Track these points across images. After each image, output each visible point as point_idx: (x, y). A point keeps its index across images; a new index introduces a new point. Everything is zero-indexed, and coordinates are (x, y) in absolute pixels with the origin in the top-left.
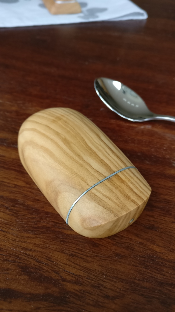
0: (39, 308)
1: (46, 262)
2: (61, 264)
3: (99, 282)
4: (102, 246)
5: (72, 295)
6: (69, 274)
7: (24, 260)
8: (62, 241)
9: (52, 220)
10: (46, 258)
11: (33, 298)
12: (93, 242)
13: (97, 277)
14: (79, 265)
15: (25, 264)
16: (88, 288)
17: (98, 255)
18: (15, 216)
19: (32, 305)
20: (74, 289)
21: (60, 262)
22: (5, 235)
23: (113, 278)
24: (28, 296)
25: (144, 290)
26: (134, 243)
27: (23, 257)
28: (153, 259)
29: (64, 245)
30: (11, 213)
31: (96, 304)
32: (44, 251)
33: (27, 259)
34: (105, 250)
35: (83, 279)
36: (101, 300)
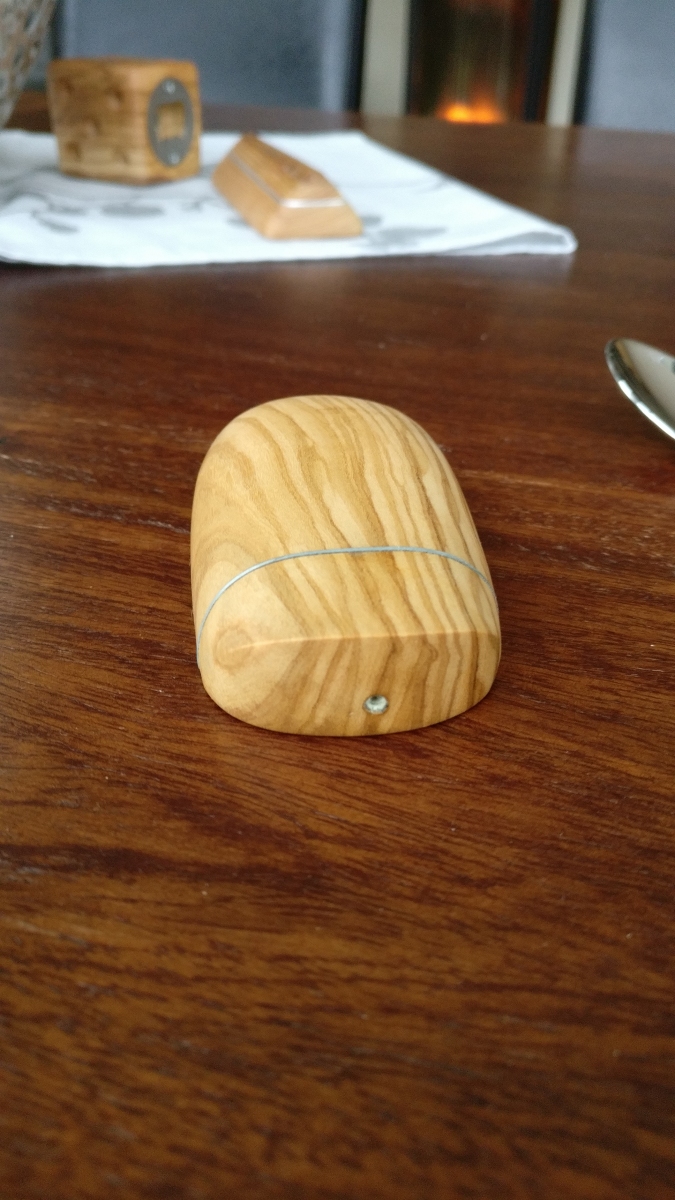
0: (228, 900)
1: (249, 791)
2: (303, 796)
3: (433, 843)
5: (341, 871)
6: (331, 820)
7: (176, 785)
10: (251, 779)
11: (206, 873)
12: (412, 745)
13: (426, 832)
14: (366, 801)
15: (181, 793)
16: (397, 857)
17: (429, 777)
18: (149, 680)
19: (203, 891)
20: (349, 859)
21: (298, 790)
22: (115, 724)
23: (481, 836)
24: (191, 869)
25: (590, 865)
26: (553, 753)
27: (174, 777)
28: (618, 792)
29: (311, 750)
30: (135, 672)
31: (425, 896)
32: (246, 763)
33: (187, 781)
34: (452, 766)
35: (377, 834)
36: (443, 886)
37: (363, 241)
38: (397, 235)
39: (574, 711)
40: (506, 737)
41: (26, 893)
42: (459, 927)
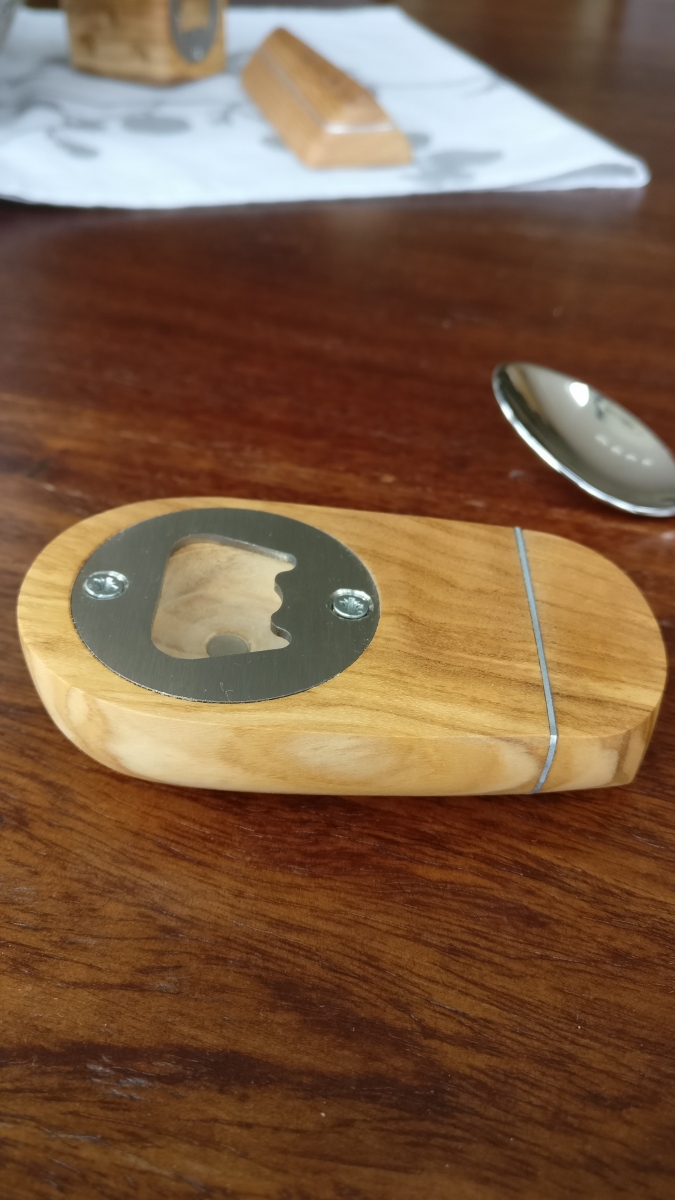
0: (349, 1123)
1: (358, 971)
2: (415, 980)
3: (558, 1044)
4: (558, 922)
5: (464, 1084)
6: (448, 1013)
7: (279, 962)
8: (414, 902)
9: (372, 832)
10: (358, 956)
11: (321, 1087)
12: (527, 908)
13: (551, 1030)
14: (483, 987)
15: (286, 975)
16: (522, 1064)
17: (548, 953)
18: (236, 814)
19: (321, 1111)
20: (472, 1067)
21: (411, 971)
22: (205, 876)
23: (609, 1036)
24: (306, 1080)
27: (276, 951)
29: (420, 915)
31: (557, 1122)
32: (351, 932)
33: (291, 957)
34: (571, 937)
35: (498, 1033)
36: (573, 1107)
37: (413, 171)
38: (451, 161)
40: (625, 896)
41: (133, 1115)
42: (596, 1165)
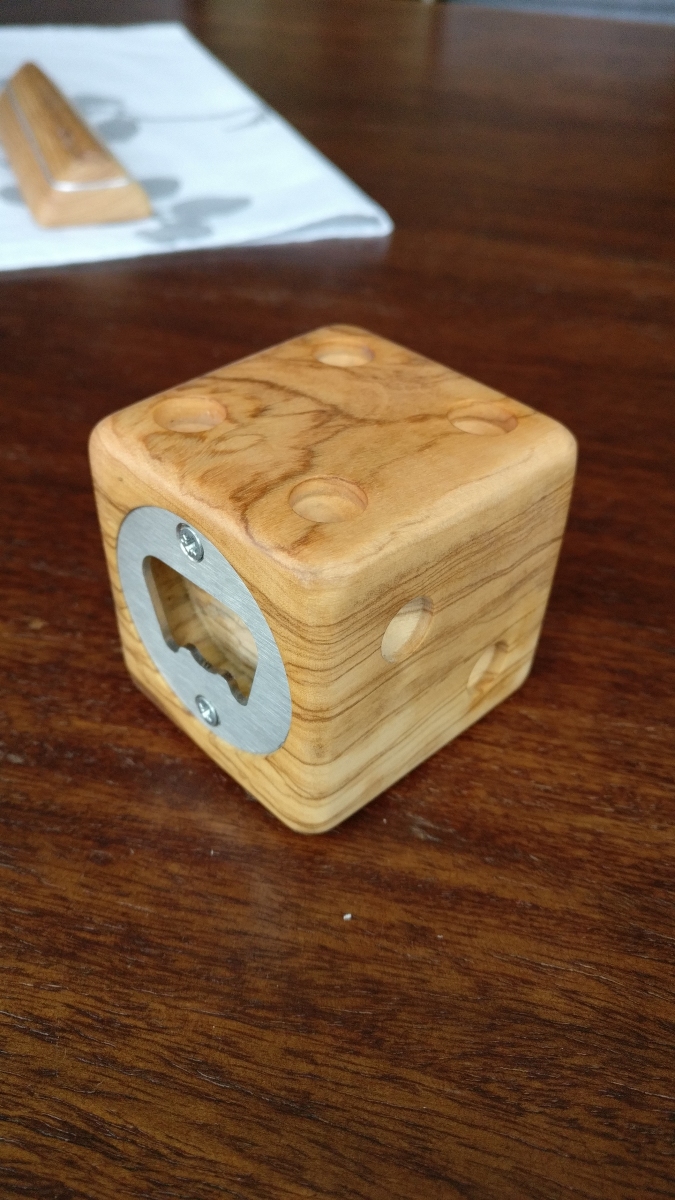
39: (259, 1099)
